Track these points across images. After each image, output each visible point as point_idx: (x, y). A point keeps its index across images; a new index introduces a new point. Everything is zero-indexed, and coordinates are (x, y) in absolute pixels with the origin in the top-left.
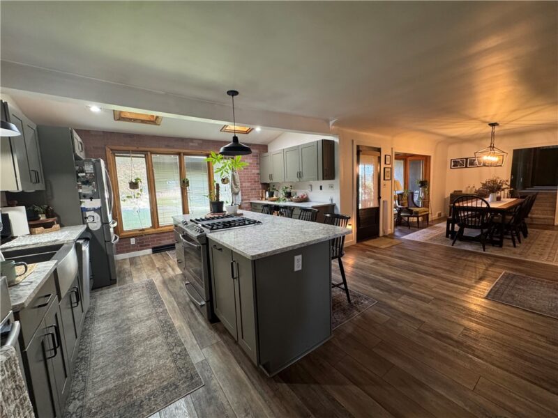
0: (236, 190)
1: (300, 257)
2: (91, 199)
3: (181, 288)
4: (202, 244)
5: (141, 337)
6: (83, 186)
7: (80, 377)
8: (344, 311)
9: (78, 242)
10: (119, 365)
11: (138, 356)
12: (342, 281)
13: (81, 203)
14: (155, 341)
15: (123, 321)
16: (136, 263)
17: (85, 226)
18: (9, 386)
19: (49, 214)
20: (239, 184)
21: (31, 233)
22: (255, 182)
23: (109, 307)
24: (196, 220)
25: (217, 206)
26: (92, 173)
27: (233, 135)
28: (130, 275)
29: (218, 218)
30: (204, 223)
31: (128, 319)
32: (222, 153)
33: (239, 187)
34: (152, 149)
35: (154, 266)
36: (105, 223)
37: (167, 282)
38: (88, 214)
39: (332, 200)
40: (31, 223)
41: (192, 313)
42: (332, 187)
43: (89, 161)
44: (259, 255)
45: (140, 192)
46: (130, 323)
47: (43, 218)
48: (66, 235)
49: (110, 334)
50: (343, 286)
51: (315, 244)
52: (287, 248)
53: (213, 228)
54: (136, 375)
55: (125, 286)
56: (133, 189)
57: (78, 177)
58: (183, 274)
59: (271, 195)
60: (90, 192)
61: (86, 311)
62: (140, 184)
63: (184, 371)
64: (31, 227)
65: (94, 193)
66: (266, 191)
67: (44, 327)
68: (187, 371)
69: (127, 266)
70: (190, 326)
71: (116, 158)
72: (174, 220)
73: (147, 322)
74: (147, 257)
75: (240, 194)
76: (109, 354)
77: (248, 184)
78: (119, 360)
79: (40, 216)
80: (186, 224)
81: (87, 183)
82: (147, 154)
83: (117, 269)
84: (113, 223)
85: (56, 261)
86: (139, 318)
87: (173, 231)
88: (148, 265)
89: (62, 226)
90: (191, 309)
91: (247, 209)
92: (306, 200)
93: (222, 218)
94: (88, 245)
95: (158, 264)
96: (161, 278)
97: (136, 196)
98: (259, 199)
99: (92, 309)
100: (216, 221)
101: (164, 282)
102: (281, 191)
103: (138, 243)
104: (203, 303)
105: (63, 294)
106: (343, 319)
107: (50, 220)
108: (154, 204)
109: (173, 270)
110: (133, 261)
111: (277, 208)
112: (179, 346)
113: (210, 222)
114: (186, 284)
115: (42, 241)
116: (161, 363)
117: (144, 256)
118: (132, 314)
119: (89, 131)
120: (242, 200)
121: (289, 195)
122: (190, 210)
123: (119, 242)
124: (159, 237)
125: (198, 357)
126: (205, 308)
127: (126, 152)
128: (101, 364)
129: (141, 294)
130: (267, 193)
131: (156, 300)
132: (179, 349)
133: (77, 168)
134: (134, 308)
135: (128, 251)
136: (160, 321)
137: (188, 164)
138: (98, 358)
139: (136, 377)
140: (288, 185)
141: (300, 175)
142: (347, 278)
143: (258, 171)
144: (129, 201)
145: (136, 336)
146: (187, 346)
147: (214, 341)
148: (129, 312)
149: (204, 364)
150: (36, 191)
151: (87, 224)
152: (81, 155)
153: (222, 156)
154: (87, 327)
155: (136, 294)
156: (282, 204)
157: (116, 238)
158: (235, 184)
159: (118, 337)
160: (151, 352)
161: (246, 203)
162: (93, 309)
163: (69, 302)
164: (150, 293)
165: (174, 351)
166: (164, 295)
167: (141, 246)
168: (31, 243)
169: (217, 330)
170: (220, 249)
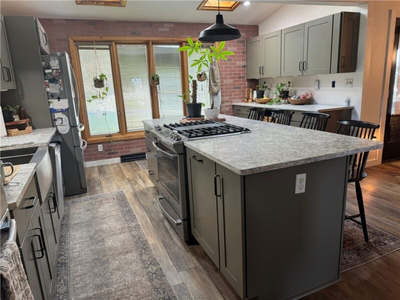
0: (215, 89)
1: (304, 176)
2: (59, 99)
3: (153, 203)
4: (179, 154)
5: (115, 250)
6: (50, 85)
7: (62, 281)
8: (358, 251)
9: (50, 145)
10: (96, 275)
11: (114, 269)
12: (359, 213)
13: (49, 103)
14: (130, 256)
15: (97, 232)
16: (104, 172)
17: (55, 129)
18: (17, 278)
19: (22, 115)
20: (218, 81)
21: (8, 135)
22: (240, 77)
23: (82, 216)
24: (171, 125)
25: (193, 109)
26: (57, 70)
27: (217, 13)
28: (100, 184)
29: (196, 124)
30: (181, 129)
31: (101, 230)
32: (201, 39)
33: (219, 84)
34: (117, 38)
35: (123, 176)
36: (73, 126)
37: (138, 195)
38: (57, 115)
39: (349, 102)
40: (8, 124)
41: (167, 231)
42: (350, 82)
43: (54, 55)
44: (251, 170)
45: (106, 92)
46: (103, 235)
47: (16, 118)
48: (40, 138)
49: (86, 243)
50: (359, 219)
51: (326, 160)
52: (287, 163)
53: (191, 135)
54: (113, 287)
55: (95, 196)
56: (99, 87)
57: (45, 74)
58: (155, 188)
59: (261, 95)
60: (57, 91)
61: (61, 217)
62: (105, 82)
63: (161, 292)
64: (7, 128)
65: (61, 93)
66: (254, 89)
67: (32, 228)
68: (164, 292)
69: (96, 175)
70: (165, 246)
71: (80, 50)
72: (145, 125)
73: (120, 236)
74: (116, 166)
75: (220, 94)
76: (85, 263)
77: (231, 81)
78: (96, 270)
79: (14, 116)
80: (160, 130)
81: (53, 80)
82: (111, 45)
83: (86, 177)
84: (81, 127)
85: (35, 164)
86: (112, 231)
87: (144, 138)
88: (118, 175)
89: (34, 128)
90: (165, 227)
91: (228, 113)
92: (309, 101)
93: (201, 123)
94: (59, 149)
95: (128, 175)
96: (131, 191)
97: (102, 96)
98: (243, 101)
99: (66, 217)
100: (194, 127)
101: (135, 195)
102: (274, 90)
103: (106, 150)
104: (180, 221)
105: (43, 199)
106: (356, 260)
107: (23, 121)
108: (121, 105)
109: (144, 182)
110: (101, 170)
111: (268, 112)
112: (154, 265)
113: (187, 128)
114: (160, 199)
115: (19, 143)
116: (137, 280)
117: (112, 165)
118: (105, 226)
119: (51, 20)
120: (222, 102)
121: (285, 95)
122: (161, 114)
123: (87, 148)
124: (128, 144)
125: (175, 280)
126: (182, 226)
127: (89, 44)
128: (80, 272)
129: (112, 206)
130: (255, 92)
131: (128, 214)
132: (155, 268)
133: (44, 63)
134: (106, 220)
135: (96, 159)
136: (134, 236)
137: (158, 56)
138: (77, 265)
139: (113, 290)
140: (285, 81)
141: (303, 66)
142: (365, 210)
143: (244, 63)
144: (94, 102)
145: (110, 249)
146: (163, 266)
147: (192, 266)
148: (101, 223)
149: (182, 287)
150: (9, 90)
151: (56, 126)
152: (46, 48)
153: (201, 44)
154: (64, 234)
155: (107, 206)
156: (275, 106)
157: (84, 144)
158: (214, 82)
159: (93, 247)
160: (127, 267)
161: (226, 106)
162: (68, 216)
163: (48, 208)
164: (121, 205)
165: (150, 269)
166: (136, 209)
167: (109, 154)
168: (10, 144)
169: (194, 253)
170: (201, 161)
